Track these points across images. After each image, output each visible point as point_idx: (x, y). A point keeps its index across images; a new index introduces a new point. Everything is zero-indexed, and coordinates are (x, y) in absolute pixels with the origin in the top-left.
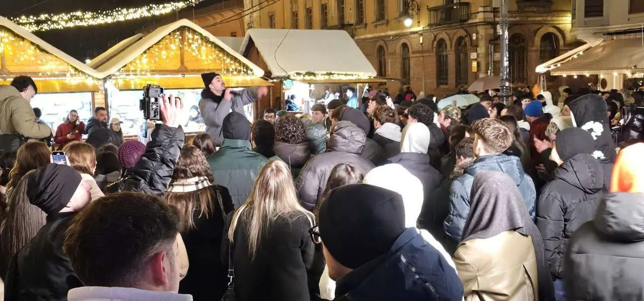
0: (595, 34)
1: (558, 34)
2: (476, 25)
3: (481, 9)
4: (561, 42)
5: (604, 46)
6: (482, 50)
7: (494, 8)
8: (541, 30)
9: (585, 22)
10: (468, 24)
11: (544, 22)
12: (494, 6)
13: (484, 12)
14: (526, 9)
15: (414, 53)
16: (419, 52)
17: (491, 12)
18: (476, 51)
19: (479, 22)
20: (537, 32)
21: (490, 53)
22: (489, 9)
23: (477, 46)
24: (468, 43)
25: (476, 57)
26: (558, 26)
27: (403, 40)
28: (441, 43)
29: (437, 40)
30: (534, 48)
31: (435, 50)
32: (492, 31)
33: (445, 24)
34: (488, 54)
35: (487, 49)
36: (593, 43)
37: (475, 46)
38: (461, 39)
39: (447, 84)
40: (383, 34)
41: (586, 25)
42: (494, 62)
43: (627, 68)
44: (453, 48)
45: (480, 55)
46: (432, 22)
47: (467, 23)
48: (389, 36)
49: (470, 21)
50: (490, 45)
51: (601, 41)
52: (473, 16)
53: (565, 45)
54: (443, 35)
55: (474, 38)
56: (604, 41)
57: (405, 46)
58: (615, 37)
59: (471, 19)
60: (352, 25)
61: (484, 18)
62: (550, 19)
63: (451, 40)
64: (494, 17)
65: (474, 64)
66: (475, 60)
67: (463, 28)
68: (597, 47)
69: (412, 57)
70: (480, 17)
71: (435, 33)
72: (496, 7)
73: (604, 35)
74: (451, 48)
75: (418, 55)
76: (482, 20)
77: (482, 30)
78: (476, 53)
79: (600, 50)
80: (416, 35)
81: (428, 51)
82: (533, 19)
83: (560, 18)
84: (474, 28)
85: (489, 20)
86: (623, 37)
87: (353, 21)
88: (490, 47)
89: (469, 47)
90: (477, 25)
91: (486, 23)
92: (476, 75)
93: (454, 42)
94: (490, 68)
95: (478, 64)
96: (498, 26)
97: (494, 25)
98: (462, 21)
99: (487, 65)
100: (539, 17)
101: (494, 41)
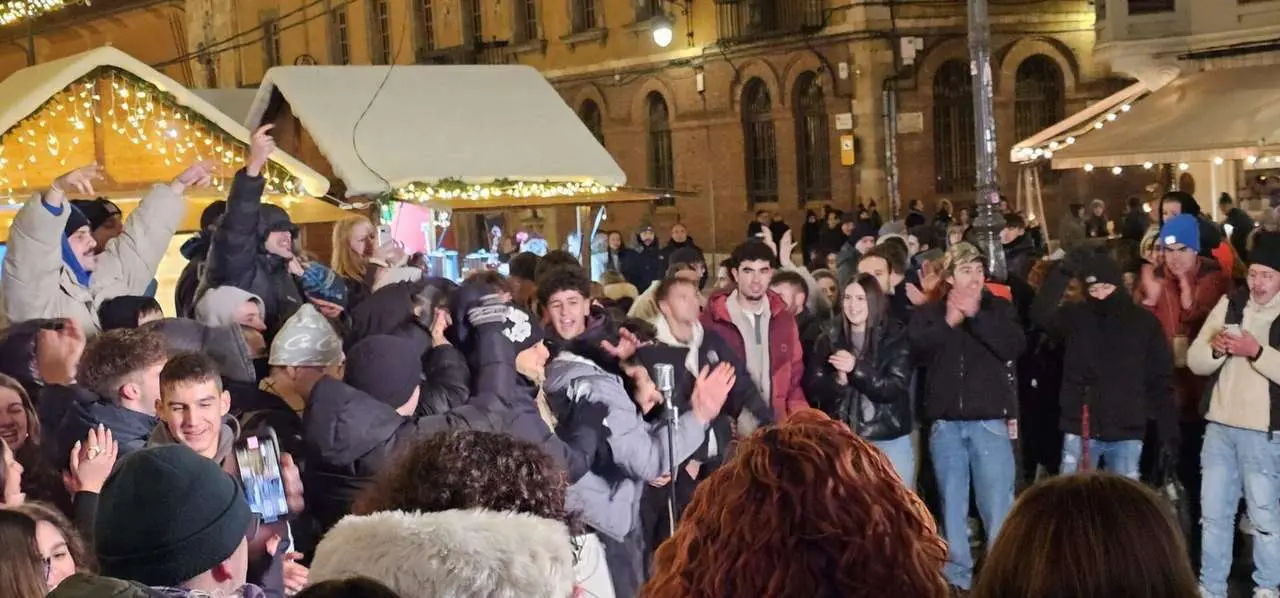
0: (1158, 56)
1: (1060, 59)
2: (846, 39)
4: (1069, 81)
5: (1183, 89)
6: (864, 105)
8: (1014, 49)
9: (1131, 26)
10: (827, 37)
11: (1020, 28)
13: (864, 4)
15: (682, 117)
16: (695, 115)
17: (884, 3)
18: (850, 110)
19: (856, 32)
20: (1004, 56)
21: (886, 112)
23: (851, 96)
24: (827, 89)
25: (849, 126)
26: (1057, 36)
27: (652, 84)
28: (755, 87)
29: (744, 81)
30: (1000, 98)
31: (738, 108)
32: (888, 56)
33: (762, 39)
34: (881, 117)
35: (878, 101)
36: (1154, 79)
37: (845, 96)
38: (807, 77)
39: (775, 199)
40: (593, 68)
41: (1133, 34)
42: (900, 138)
43: (1245, 145)
44: (788, 104)
45: (861, 120)
46: (729, 32)
47: (821, 34)
48: (612, 73)
49: (829, 31)
50: (885, 93)
51: (1174, 76)
52: (838, 16)
53: (1079, 86)
54: (759, 69)
55: (843, 74)
56: (1181, 75)
57: (655, 98)
58: (1208, 65)
59: (831, 25)
60: (504, 44)
61: (867, 21)
62: (1035, 19)
63: (780, 81)
64: (893, 18)
65: (847, 144)
66: (849, 132)
67: (810, 48)
68: (1164, 91)
69: (678, 130)
70: (855, 19)
71: (738, 63)
73: (1180, 58)
74: (782, 101)
75: (694, 123)
76: (862, 27)
77: (861, 53)
78: (849, 115)
79: (1174, 97)
80: (685, 69)
81: (718, 113)
83: (1062, 17)
84: (841, 48)
85: (879, 27)
86: (1228, 63)
87: (506, 34)
88: (885, 99)
89: (829, 99)
90: (848, 41)
91: (872, 34)
92: (853, 174)
93: (789, 86)
94: (888, 154)
95: (858, 145)
96: (904, 41)
97: (892, 38)
98: (809, 30)
99: (881, 145)
100: (1008, 14)
101: (896, 81)
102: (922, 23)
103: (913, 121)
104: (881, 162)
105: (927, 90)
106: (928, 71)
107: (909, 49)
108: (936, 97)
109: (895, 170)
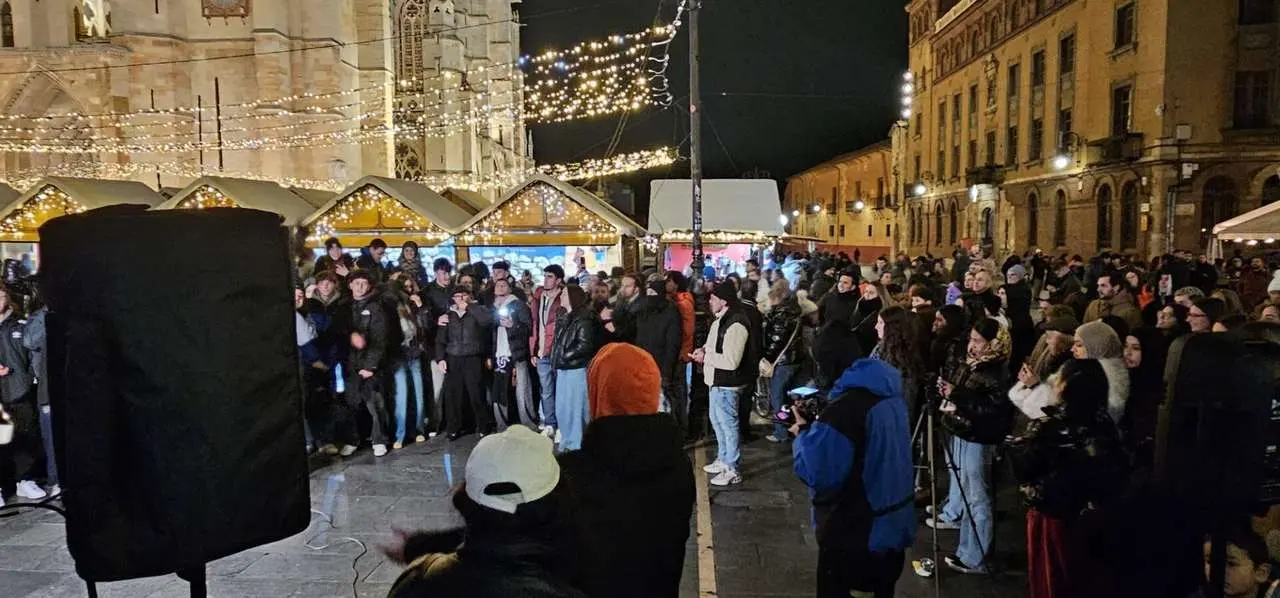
2: (1150, 164)
3: (1157, 142)
6: (1156, 200)
7: (1180, 140)
8: (1262, 171)
10: (1141, 163)
11: (1270, 158)
12: (1178, 137)
13: (1161, 146)
14: (1238, 140)
15: (1071, 203)
16: (1078, 202)
17: (1173, 145)
18: (1148, 202)
19: (1155, 161)
20: (1257, 174)
21: (1169, 203)
22: (1170, 142)
23: (1149, 194)
24: (1138, 190)
25: (1147, 210)
27: (1059, 186)
28: (1105, 189)
29: (1101, 185)
30: (1249, 198)
31: (1096, 198)
32: (1174, 174)
33: (1109, 164)
34: (1165, 205)
35: (1165, 197)
37: (1147, 194)
38: (1130, 185)
39: (1110, 246)
40: (1036, 178)
42: (1177, 218)
44: (1119, 197)
45: (1154, 207)
46: (1092, 161)
47: (1138, 161)
48: (1042, 181)
49: (1143, 160)
50: (1170, 193)
52: (1147, 152)
54: (1107, 180)
55: (1145, 183)
57: (1061, 193)
59: (1143, 156)
60: (1002, 166)
61: (1161, 155)
63: (1116, 184)
64: (1179, 153)
65: (1144, 219)
66: (1146, 213)
67: (1131, 169)
69: (1069, 209)
70: (1156, 154)
71: (1097, 176)
72: (1183, 138)
74: (1116, 195)
75: (1076, 206)
76: (1158, 158)
77: (1157, 172)
78: (1147, 205)
80: (1074, 179)
81: (1087, 201)
82: (1249, 154)
84: (1146, 169)
85: (1169, 158)
87: (1002, 161)
88: (1169, 196)
89: (1139, 195)
91: (1164, 162)
92: (1147, 234)
93: (1120, 188)
94: (1168, 226)
95: (1150, 221)
96: (1185, 165)
97: (1177, 164)
98: (1131, 159)
99: (1164, 221)
100: (1264, 151)
101: (1178, 188)
102: (1198, 156)
103: (1187, 209)
104: (1163, 230)
105: (1200, 192)
106: (1201, 181)
107: (1187, 170)
108: (1204, 196)
109: (1172, 235)
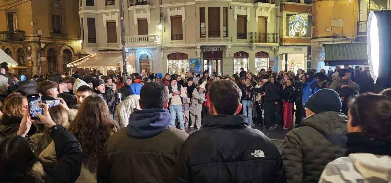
0: (93, 50)
1: (71, 50)
2: (29, 42)
3: (31, 35)
4: (73, 54)
5: (99, 56)
6: (33, 55)
7: (39, 35)
8: (62, 47)
9: (89, 45)
10: (25, 42)
11: (64, 44)
12: (39, 34)
13: (33, 36)
14: (55, 37)
17: (37, 37)
18: (30, 56)
19: (31, 41)
20: (61, 48)
21: (38, 57)
22: (36, 35)
23: (31, 53)
24: (25, 52)
25: (30, 59)
26: (70, 46)
30: (60, 56)
32: (39, 47)
33: (9, 41)
34: (37, 58)
35: (36, 55)
36: (93, 54)
37: (30, 53)
38: (20, 50)
42: (41, 62)
43: (113, 66)
44: (16, 54)
45: (33, 58)
47: (24, 41)
49: (25, 41)
50: (38, 53)
51: (96, 54)
54: (9, 47)
55: (29, 49)
56: (97, 54)
58: (102, 52)
59: (26, 39)
61: (34, 39)
62: (66, 42)
63: (14, 50)
64: (39, 39)
65: (30, 62)
66: (30, 60)
67: (22, 44)
68: (95, 56)
70: (31, 39)
71: (4, 46)
72: (40, 34)
73: (97, 51)
74: (14, 53)
76: (33, 41)
77: (33, 45)
78: (30, 57)
82: (58, 42)
83: (71, 43)
84: (29, 44)
85: (36, 41)
86: (106, 52)
88: (38, 54)
89: (26, 54)
90: (30, 43)
91: (35, 42)
92: (32, 69)
93: (16, 50)
94: (39, 65)
95: (32, 63)
96: (42, 44)
97: (39, 43)
98: (21, 40)
99: (37, 63)
100: (61, 41)
101: (40, 51)
102: (45, 41)
103: (44, 59)
104: (37, 66)
105: (46, 53)
106: (46, 50)
107: (43, 46)
108: (48, 55)
109: (40, 68)
